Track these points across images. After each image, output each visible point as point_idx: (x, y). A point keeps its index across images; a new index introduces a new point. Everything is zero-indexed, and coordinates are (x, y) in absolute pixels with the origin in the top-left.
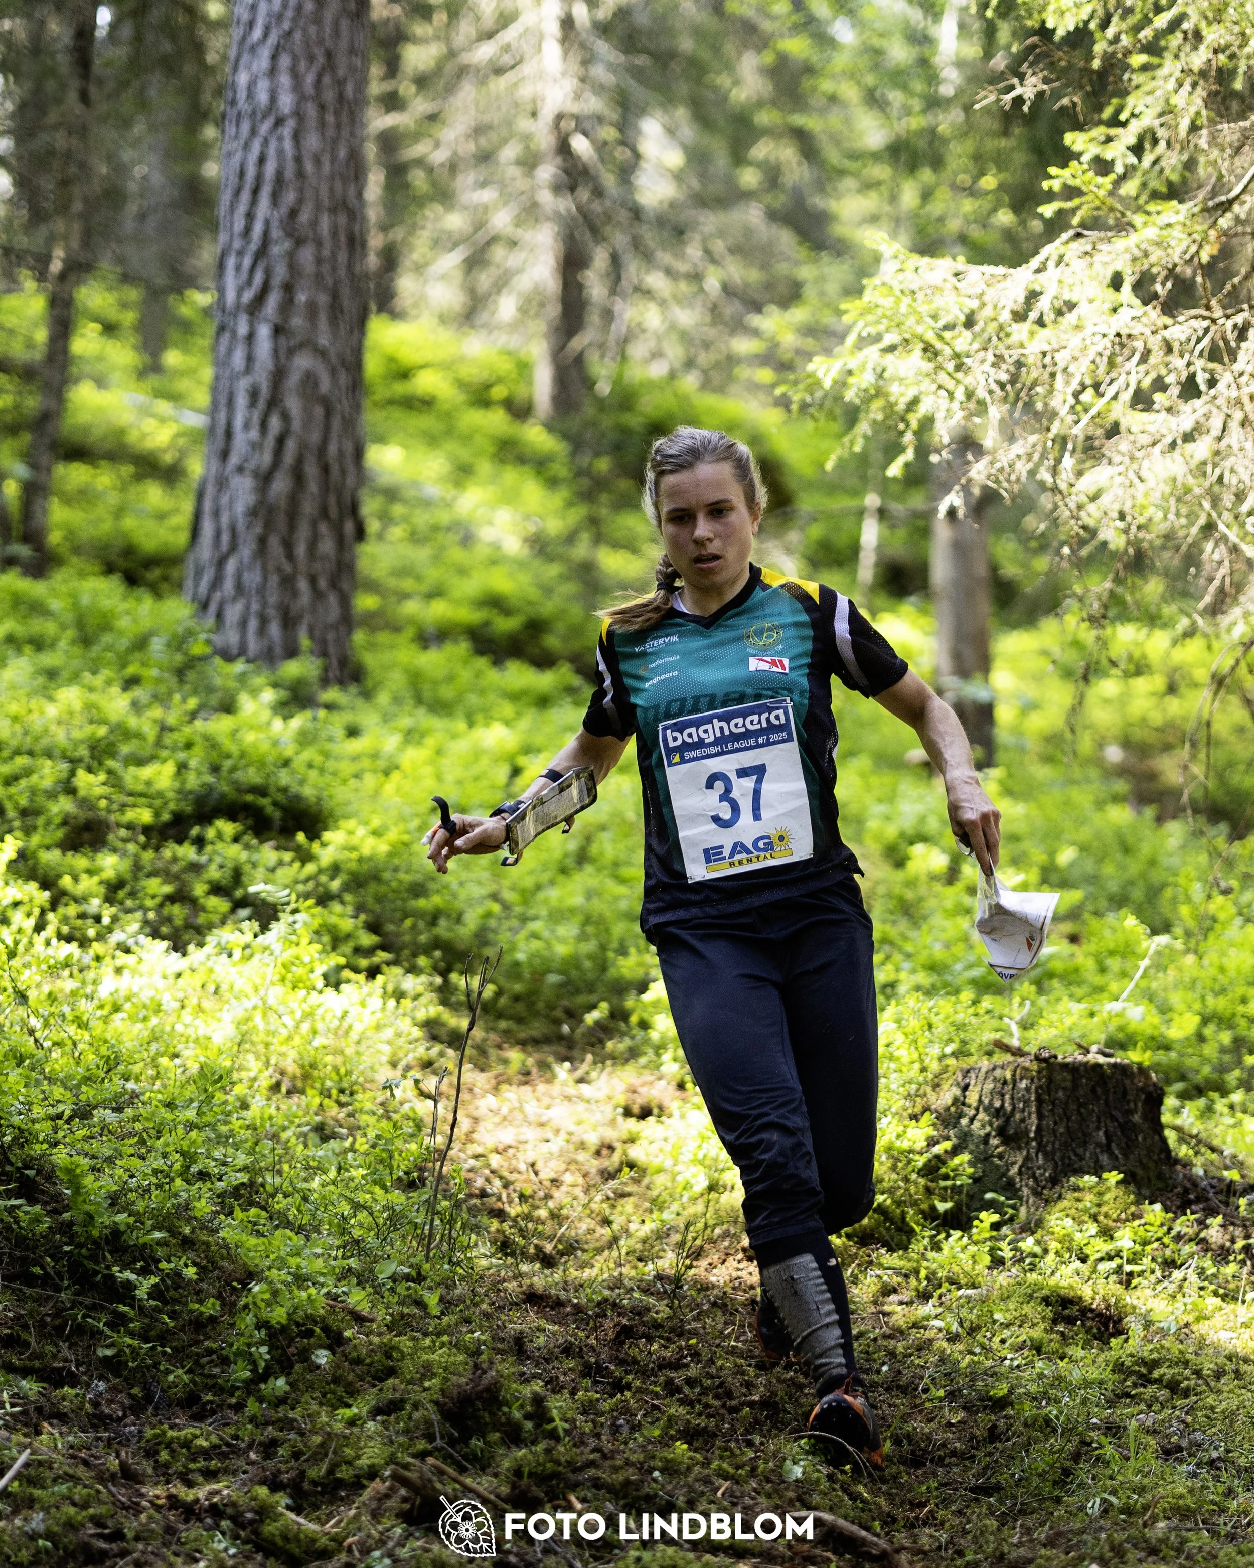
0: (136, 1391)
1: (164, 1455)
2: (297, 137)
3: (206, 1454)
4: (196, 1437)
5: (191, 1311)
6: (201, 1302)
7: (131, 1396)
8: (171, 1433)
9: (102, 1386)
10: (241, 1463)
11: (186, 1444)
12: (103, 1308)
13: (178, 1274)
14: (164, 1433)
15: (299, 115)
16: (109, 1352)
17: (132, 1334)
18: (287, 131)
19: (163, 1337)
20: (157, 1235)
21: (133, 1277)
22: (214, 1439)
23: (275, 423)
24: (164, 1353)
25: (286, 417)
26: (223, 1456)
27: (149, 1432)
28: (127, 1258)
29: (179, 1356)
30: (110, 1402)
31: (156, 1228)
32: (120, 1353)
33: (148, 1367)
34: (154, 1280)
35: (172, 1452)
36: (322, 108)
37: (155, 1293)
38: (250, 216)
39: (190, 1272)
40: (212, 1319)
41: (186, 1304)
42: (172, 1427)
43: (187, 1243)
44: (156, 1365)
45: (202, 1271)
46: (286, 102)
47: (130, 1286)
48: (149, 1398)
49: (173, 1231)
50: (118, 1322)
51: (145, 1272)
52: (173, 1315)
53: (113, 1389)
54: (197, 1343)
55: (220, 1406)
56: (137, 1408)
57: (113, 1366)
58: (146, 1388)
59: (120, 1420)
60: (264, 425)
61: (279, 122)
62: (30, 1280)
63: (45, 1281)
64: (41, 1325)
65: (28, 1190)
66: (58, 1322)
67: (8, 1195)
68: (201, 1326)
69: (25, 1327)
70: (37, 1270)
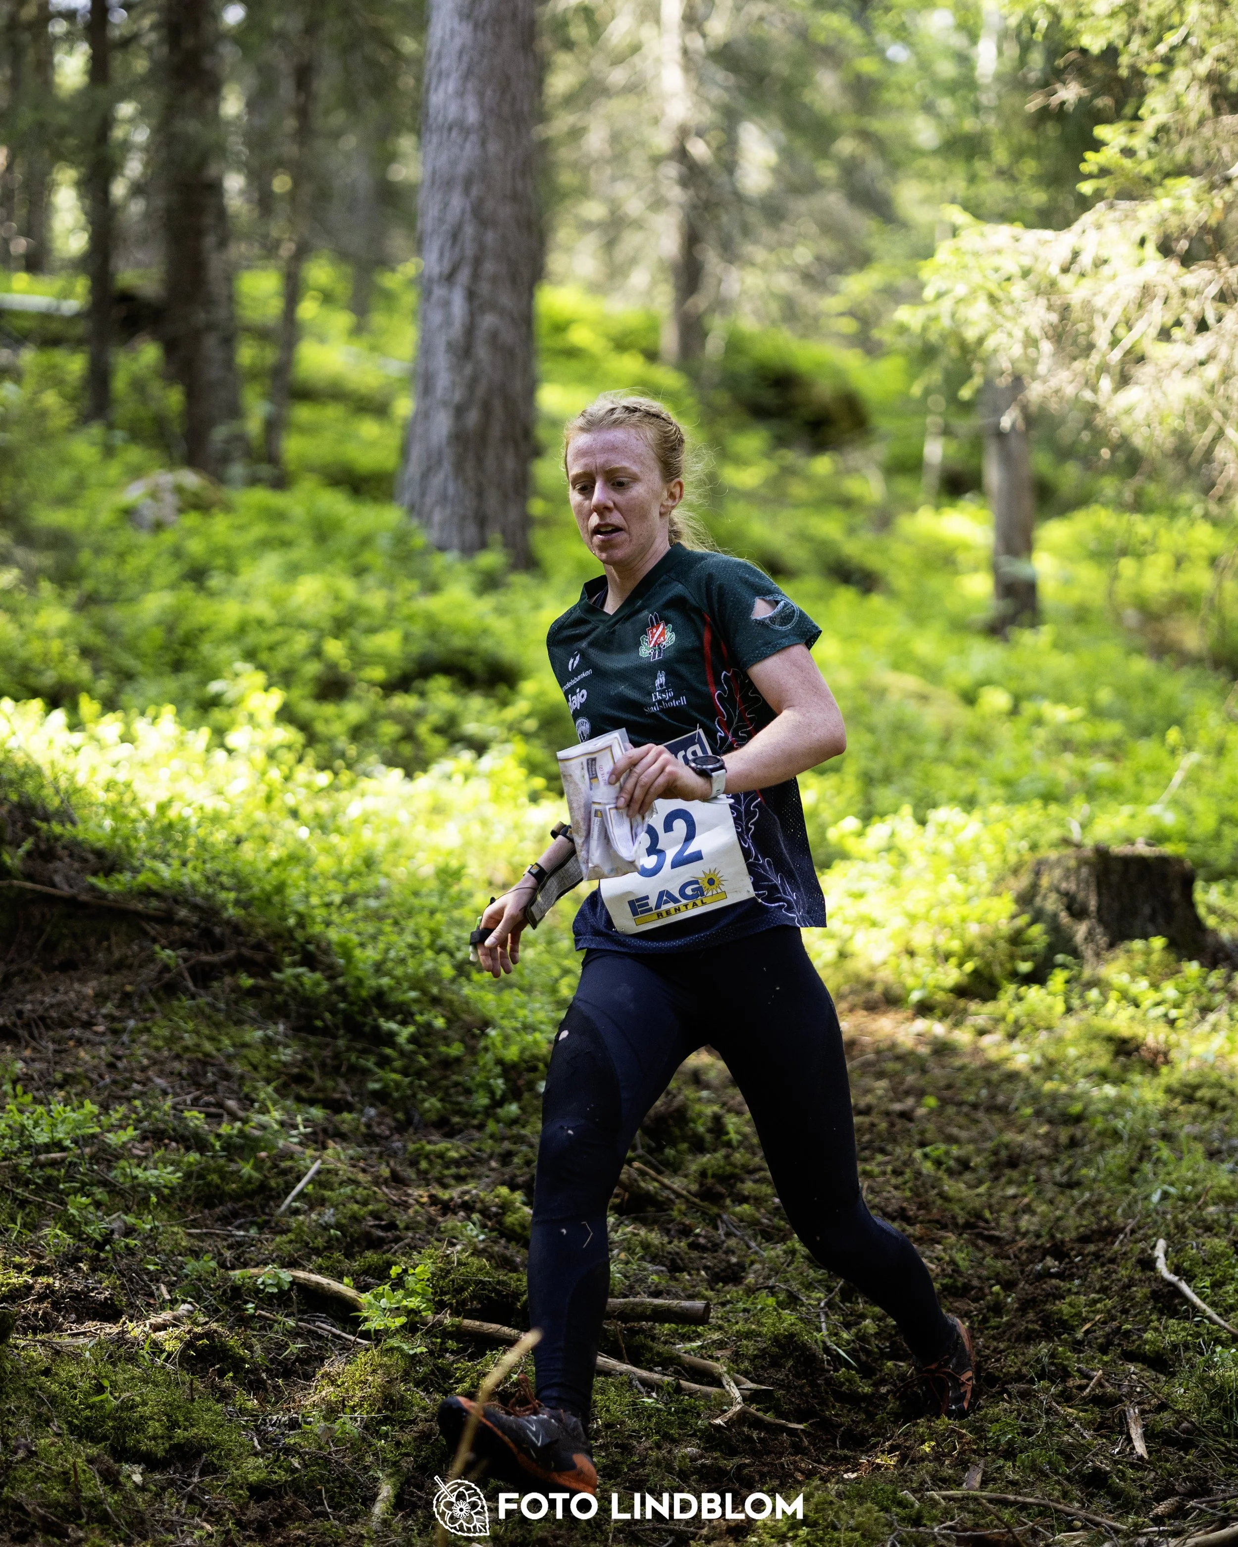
0: (400, 1115)
1: (424, 1165)
2: (483, 144)
3: (457, 1163)
4: (448, 1150)
5: (440, 1053)
6: (448, 1045)
7: (396, 1120)
8: (429, 1147)
9: (372, 1112)
10: (483, 1170)
11: (441, 1155)
12: (372, 1051)
13: (429, 1025)
14: (423, 1148)
15: (483, 127)
16: (376, 1086)
17: (394, 1071)
18: (474, 139)
19: (420, 1073)
20: (413, 994)
21: (393, 1026)
22: (463, 1152)
23: (469, 368)
24: (420, 1086)
26: (470, 1165)
27: (411, 1147)
28: (389, 1013)
29: (432, 1088)
30: (380, 1124)
31: (412, 988)
32: (386, 1086)
33: (408, 1098)
34: (411, 1029)
35: (430, 1162)
37: (412, 1039)
39: (440, 1023)
40: (458, 1060)
41: (435, 1047)
42: (429, 1142)
43: (436, 1001)
44: (414, 1095)
45: (449, 1021)
46: (472, 116)
47: (392, 1035)
48: (409, 1121)
49: (424, 992)
50: (384, 1062)
51: (404, 1023)
52: (427, 1056)
53: (382, 1115)
54: (445, 1077)
55: (467, 1126)
56: (401, 1128)
57: (381, 1097)
58: (407, 1113)
59: (387, 1138)
62: (314, 1031)
63: (325, 1031)
64: (323, 1065)
65: (310, 961)
66: (336, 1063)
67: (294, 965)
68: (449, 1064)
69: (311, 1067)
70: (319, 1023)
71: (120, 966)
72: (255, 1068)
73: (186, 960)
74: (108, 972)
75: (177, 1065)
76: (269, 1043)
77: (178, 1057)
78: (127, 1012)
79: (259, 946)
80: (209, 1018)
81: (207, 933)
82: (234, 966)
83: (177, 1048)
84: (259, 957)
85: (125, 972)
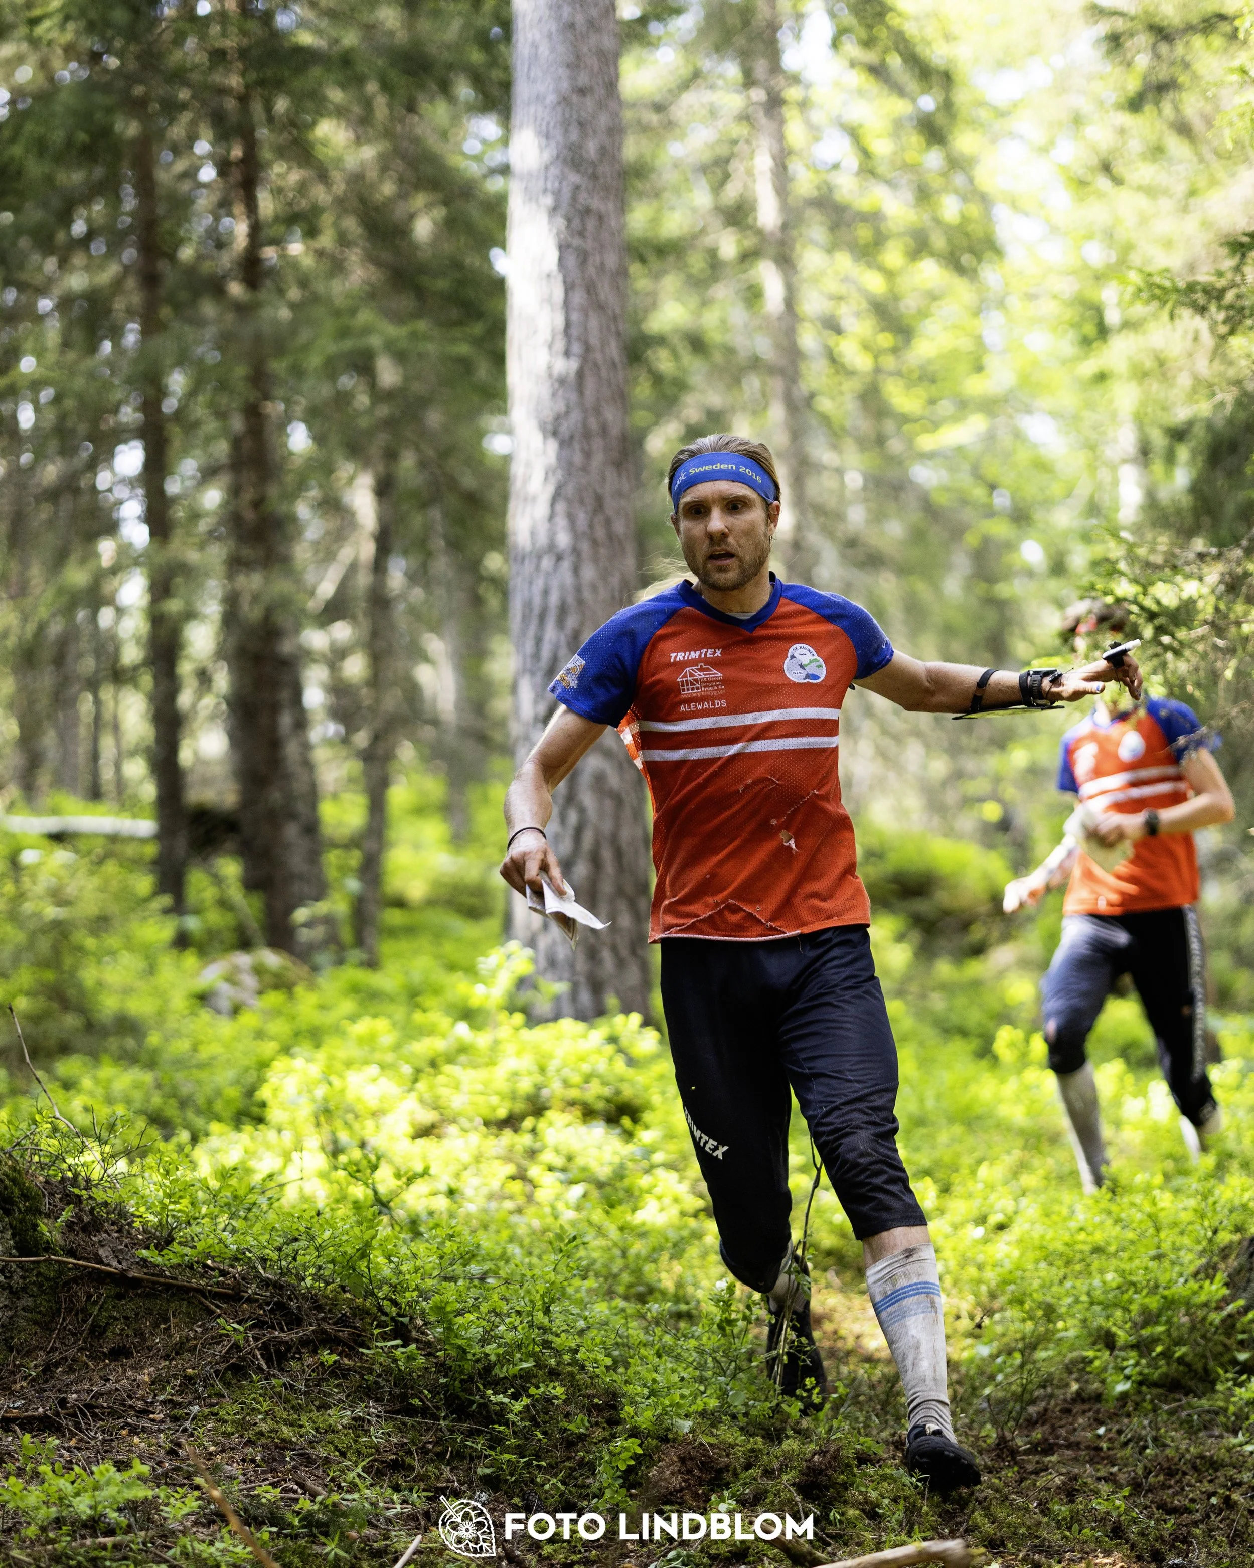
0: (517, 1498)
1: (547, 1547)
2: (576, 570)
5: (561, 1430)
6: (570, 1421)
9: (484, 1496)
12: (479, 1432)
15: (576, 551)
16: (488, 1470)
17: (508, 1451)
18: (566, 565)
19: (538, 1453)
20: (526, 1366)
21: (506, 1400)
23: (573, 817)
24: (539, 1467)
25: (582, 811)
28: (499, 1385)
29: (553, 1469)
30: (493, 1508)
31: (525, 1359)
32: (499, 1469)
33: (526, 1480)
36: (595, 543)
37: (526, 1414)
38: (539, 641)
39: (559, 1393)
40: (582, 1438)
41: (556, 1423)
43: (553, 1373)
44: (533, 1479)
45: (569, 1393)
46: (564, 540)
47: (503, 1409)
48: (528, 1507)
50: (496, 1442)
51: (516, 1396)
52: (545, 1433)
53: (495, 1500)
54: (569, 1458)
57: (492, 1481)
58: (525, 1498)
60: (563, 819)
61: (559, 558)
62: (411, 1411)
63: (424, 1411)
64: (424, 1451)
65: (402, 1333)
66: (439, 1449)
67: (385, 1337)
68: (571, 1442)
69: (409, 1453)
70: (416, 1402)
71: (179, 1349)
72: (343, 1454)
73: (256, 1339)
74: (167, 1357)
75: (249, 1450)
76: (359, 1425)
77: (250, 1442)
78: (190, 1397)
79: (343, 1321)
80: (287, 1401)
81: (280, 1307)
82: (313, 1344)
83: (250, 1434)
84: (344, 1333)
85: (186, 1356)
